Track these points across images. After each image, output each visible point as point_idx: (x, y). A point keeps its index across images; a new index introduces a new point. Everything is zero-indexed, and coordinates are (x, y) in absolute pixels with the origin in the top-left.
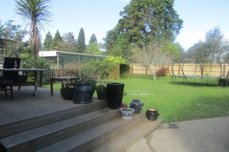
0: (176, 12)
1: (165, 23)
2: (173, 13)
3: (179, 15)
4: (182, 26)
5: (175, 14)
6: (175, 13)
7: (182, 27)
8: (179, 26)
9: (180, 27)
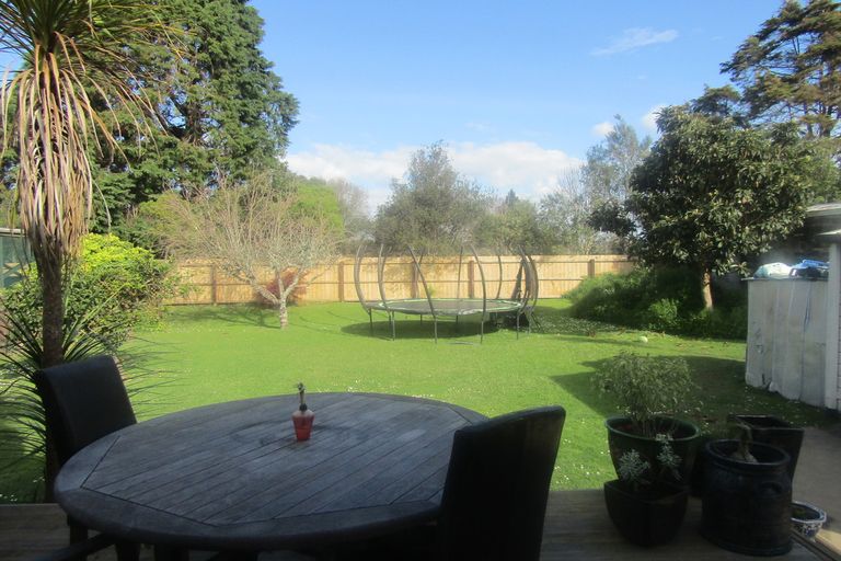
0: (271, 65)
1: (245, 105)
2: (262, 68)
3: (279, 79)
4: (298, 118)
5: (268, 73)
6: (267, 70)
7: (296, 122)
8: (286, 119)
9: (288, 122)
